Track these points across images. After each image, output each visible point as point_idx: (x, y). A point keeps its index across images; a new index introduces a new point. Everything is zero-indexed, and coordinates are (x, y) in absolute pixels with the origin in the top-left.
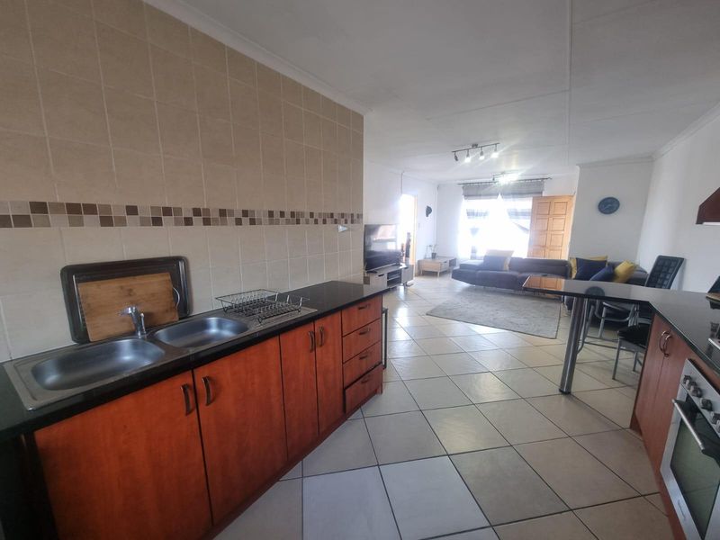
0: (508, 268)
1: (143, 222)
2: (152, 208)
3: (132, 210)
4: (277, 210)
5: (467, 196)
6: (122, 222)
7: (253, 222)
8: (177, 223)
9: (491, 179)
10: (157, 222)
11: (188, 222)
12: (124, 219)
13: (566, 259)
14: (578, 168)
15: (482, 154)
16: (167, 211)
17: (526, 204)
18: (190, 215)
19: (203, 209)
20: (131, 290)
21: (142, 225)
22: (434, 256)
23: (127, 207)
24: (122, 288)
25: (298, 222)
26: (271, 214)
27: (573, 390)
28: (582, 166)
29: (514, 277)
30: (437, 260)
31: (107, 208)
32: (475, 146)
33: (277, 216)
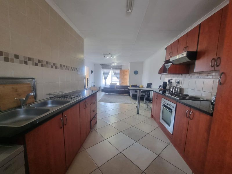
0: (116, 88)
1: (21, 62)
2: (24, 57)
3: (17, 57)
4: (63, 64)
5: (103, 68)
6: (13, 61)
7: (56, 68)
8: (33, 65)
9: (110, 64)
10: (26, 63)
11: (36, 64)
12: (13, 60)
13: (129, 85)
14: (130, 63)
15: (111, 56)
16: (29, 59)
17: (118, 71)
18: (37, 62)
19: (41, 60)
20: (16, 89)
21: (20, 63)
22: (94, 86)
23: (15, 55)
24: (13, 88)
25: (68, 70)
26: (61, 65)
27: (139, 113)
28: (131, 63)
29: (118, 90)
30: (95, 87)
31: (7, 54)
32: (110, 54)
33: (63, 66)
